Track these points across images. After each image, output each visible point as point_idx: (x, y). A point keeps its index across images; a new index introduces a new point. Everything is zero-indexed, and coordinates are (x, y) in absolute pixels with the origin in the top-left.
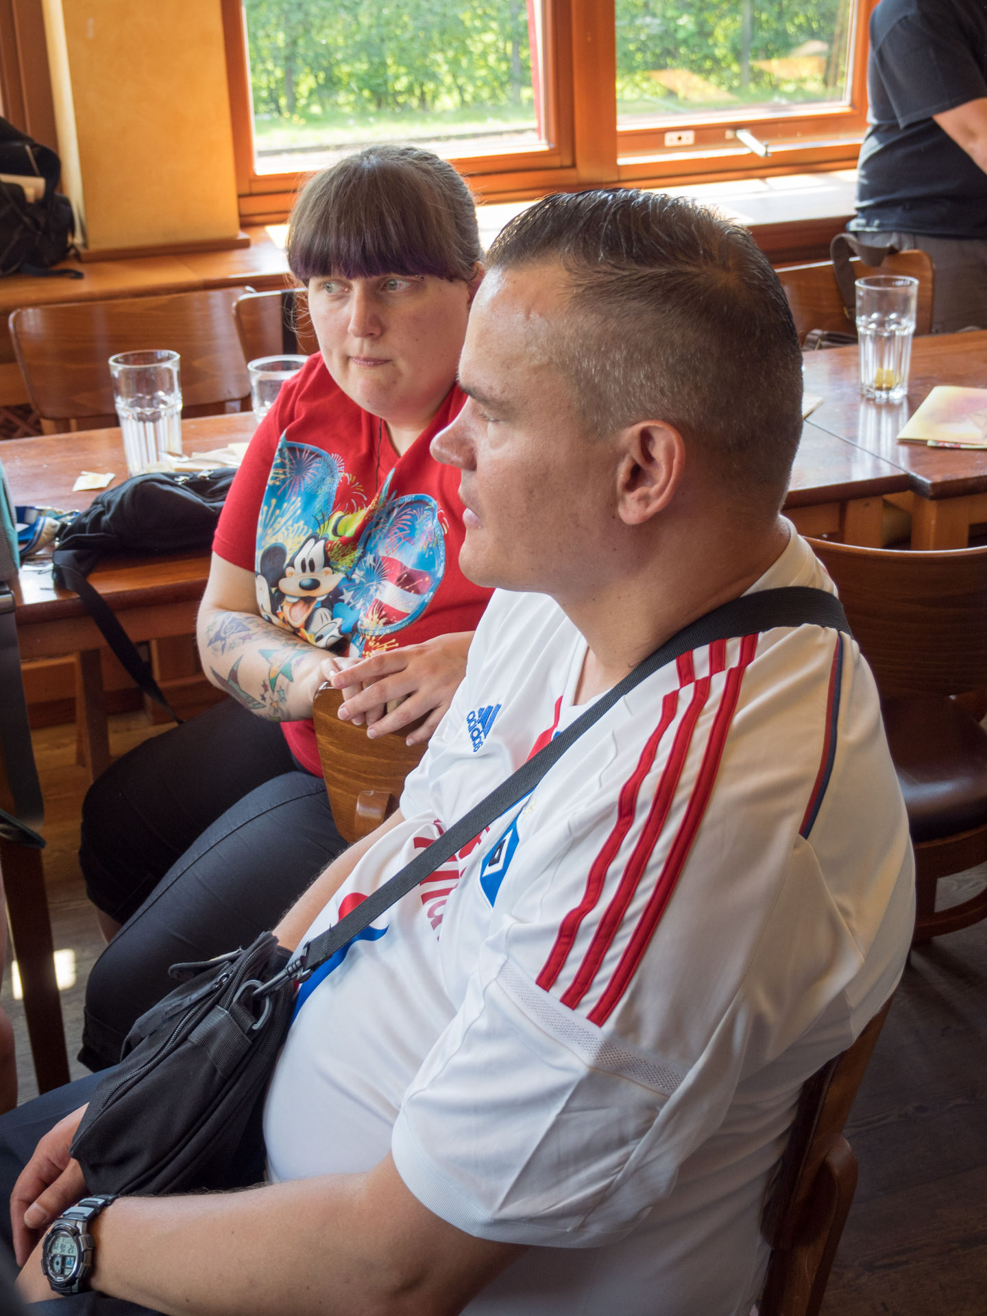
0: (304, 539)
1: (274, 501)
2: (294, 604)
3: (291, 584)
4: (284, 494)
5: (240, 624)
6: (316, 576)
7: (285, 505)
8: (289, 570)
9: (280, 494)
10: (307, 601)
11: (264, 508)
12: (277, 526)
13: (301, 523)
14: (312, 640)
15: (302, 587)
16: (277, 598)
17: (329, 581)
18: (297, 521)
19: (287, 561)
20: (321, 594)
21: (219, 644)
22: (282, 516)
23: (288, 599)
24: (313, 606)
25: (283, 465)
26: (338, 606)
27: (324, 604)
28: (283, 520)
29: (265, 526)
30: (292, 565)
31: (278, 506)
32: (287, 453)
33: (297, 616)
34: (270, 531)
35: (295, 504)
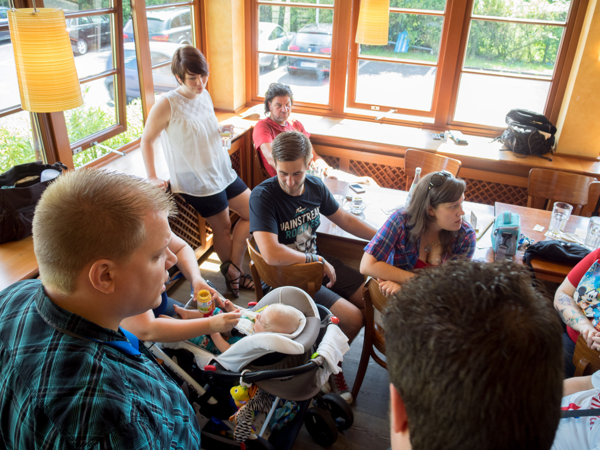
0: (592, 289)
1: (588, 276)
2: (584, 303)
3: (585, 298)
4: (592, 275)
5: (568, 300)
6: (592, 299)
7: (591, 278)
8: (585, 295)
9: (590, 275)
10: (588, 304)
11: (584, 276)
12: (587, 282)
13: (593, 285)
14: (585, 313)
15: (587, 300)
16: (580, 299)
17: (595, 302)
18: (592, 284)
19: (586, 292)
20: (592, 304)
21: (561, 302)
22: (589, 280)
23: (582, 301)
24: (588, 306)
25: (594, 268)
26: (595, 309)
27: (592, 307)
28: (589, 281)
29: (584, 281)
30: (587, 294)
31: (589, 277)
32: (596, 265)
33: (584, 306)
34: (584, 282)
35: (593, 279)
